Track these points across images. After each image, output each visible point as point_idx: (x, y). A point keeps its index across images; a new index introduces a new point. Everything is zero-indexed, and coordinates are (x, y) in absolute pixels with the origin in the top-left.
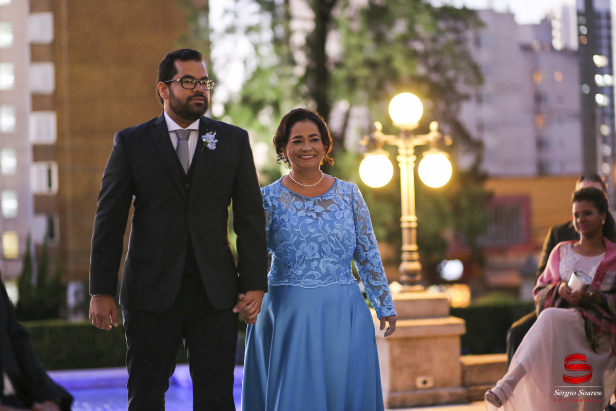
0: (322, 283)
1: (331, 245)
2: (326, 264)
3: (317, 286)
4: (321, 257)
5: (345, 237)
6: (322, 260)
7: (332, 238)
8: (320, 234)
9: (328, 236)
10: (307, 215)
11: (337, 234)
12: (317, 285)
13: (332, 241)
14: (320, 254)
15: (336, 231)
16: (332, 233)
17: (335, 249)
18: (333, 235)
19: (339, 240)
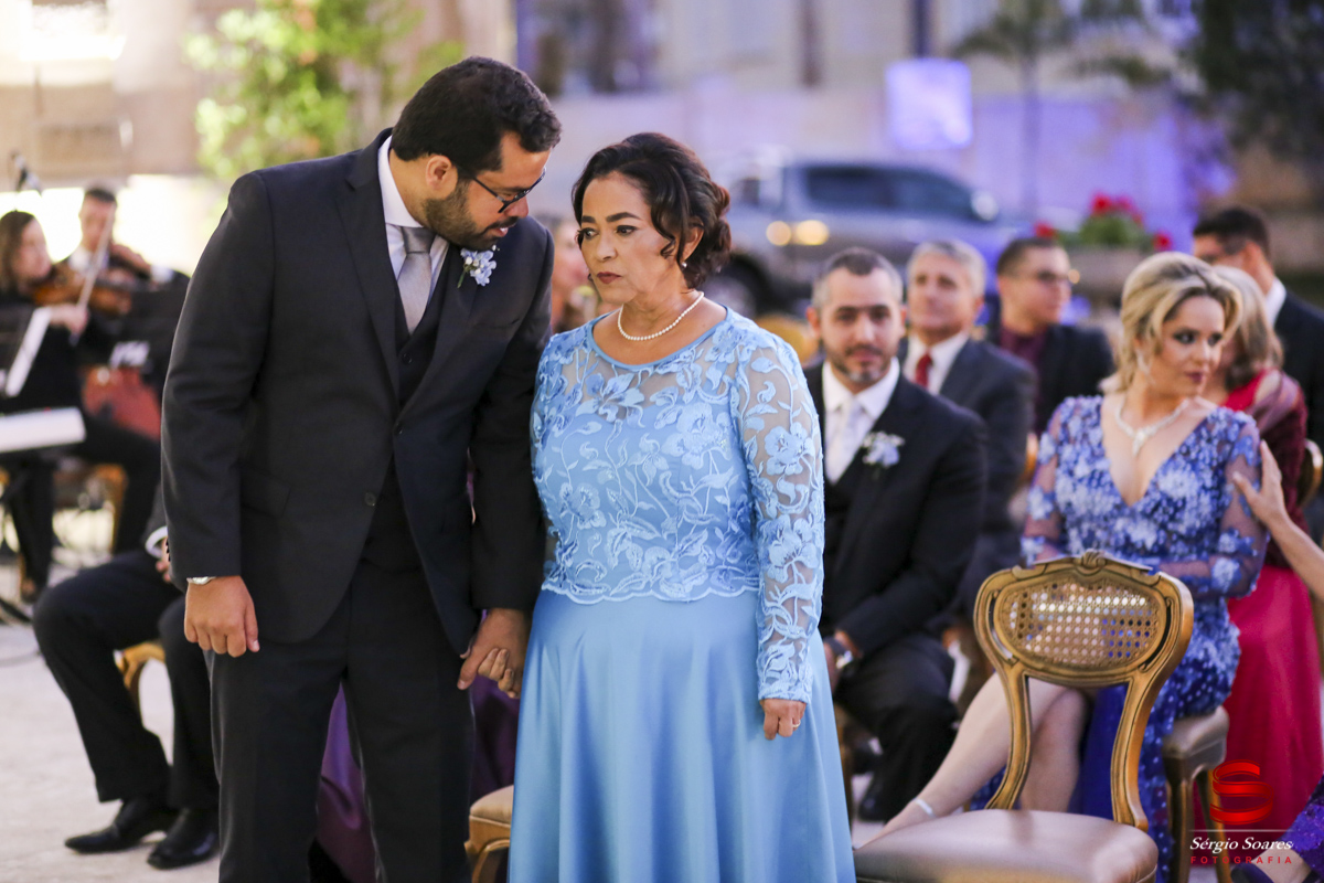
0: (613, 592)
1: (627, 492)
2: (621, 542)
3: (600, 599)
4: (610, 526)
5: (662, 477)
6: (612, 533)
7: (628, 474)
8: (604, 464)
9: (621, 471)
10: (597, 412)
11: (640, 467)
12: (600, 595)
13: (629, 485)
14: (607, 517)
15: (639, 460)
16: (630, 464)
17: (637, 505)
18: (631, 468)
19: (645, 482)
